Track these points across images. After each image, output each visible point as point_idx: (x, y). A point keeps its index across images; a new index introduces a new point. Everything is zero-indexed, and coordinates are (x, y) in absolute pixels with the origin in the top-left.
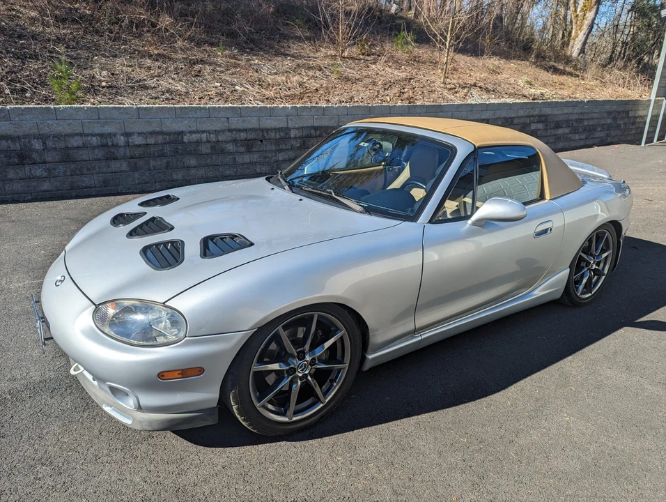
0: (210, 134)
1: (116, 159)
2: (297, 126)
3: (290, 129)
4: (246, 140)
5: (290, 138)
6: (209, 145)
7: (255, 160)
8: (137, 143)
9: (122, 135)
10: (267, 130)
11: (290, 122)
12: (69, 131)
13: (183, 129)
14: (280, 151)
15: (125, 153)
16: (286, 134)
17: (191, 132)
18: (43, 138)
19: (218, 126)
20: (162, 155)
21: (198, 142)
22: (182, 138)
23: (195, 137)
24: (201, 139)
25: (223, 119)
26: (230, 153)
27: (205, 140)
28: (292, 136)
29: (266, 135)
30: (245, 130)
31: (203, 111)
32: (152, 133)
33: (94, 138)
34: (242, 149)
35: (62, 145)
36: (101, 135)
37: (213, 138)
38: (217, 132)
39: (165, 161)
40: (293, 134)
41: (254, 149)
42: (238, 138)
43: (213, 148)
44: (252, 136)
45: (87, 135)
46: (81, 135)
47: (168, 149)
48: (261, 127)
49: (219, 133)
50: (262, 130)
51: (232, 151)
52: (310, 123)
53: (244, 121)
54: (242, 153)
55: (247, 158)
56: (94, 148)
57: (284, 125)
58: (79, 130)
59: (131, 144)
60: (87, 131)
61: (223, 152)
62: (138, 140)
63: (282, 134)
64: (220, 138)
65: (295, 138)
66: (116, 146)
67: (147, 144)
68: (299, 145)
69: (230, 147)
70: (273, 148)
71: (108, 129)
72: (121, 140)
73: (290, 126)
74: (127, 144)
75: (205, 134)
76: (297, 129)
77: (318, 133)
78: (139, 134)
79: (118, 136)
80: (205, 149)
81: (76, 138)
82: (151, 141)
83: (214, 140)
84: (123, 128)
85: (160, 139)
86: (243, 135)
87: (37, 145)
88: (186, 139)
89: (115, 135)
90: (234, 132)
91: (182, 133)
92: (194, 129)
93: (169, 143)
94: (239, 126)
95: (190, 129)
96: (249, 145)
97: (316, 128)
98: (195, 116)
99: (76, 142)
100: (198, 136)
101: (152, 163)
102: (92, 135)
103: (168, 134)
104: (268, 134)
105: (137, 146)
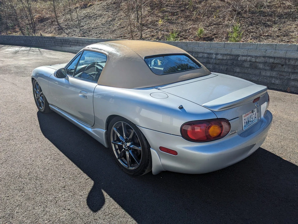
0: (252, 57)
4: (273, 63)
6: (249, 63)
7: (273, 75)
8: (219, 58)
9: (215, 54)
10: (289, 59)
13: (240, 54)
14: (294, 73)
15: (213, 62)
17: (243, 56)
19: (258, 54)
20: (227, 65)
21: (245, 61)
22: (238, 58)
23: (244, 58)
24: (247, 60)
25: (262, 51)
26: (260, 69)
27: (249, 60)
29: (287, 62)
30: (274, 58)
32: (227, 55)
33: (206, 54)
34: (267, 68)
36: (208, 53)
37: (253, 60)
39: (226, 67)
41: (275, 69)
42: (268, 62)
43: (251, 65)
44: (276, 61)
46: (203, 53)
47: (229, 62)
49: (257, 57)
50: (285, 59)
51: (261, 68)
53: (275, 52)
54: (266, 70)
55: (268, 74)
56: (205, 58)
58: (203, 51)
59: (217, 58)
61: (256, 68)
62: (220, 57)
64: (257, 60)
66: (211, 58)
67: (223, 59)
69: (261, 66)
70: (290, 70)
71: (212, 51)
72: (214, 56)
74: (216, 58)
75: (249, 57)
78: (221, 54)
79: (213, 55)
80: (247, 65)
82: (225, 58)
83: (254, 61)
84: (216, 51)
85: (228, 57)
86: (271, 60)
88: (239, 59)
89: (213, 54)
90: (267, 58)
91: (238, 56)
92: (245, 54)
93: (231, 60)
94: (272, 55)
95: (243, 54)
96: (272, 67)
101: (221, 67)
102: (206, 53)
103: (232, 55)
104: (289, 62)
105: (219, 59)
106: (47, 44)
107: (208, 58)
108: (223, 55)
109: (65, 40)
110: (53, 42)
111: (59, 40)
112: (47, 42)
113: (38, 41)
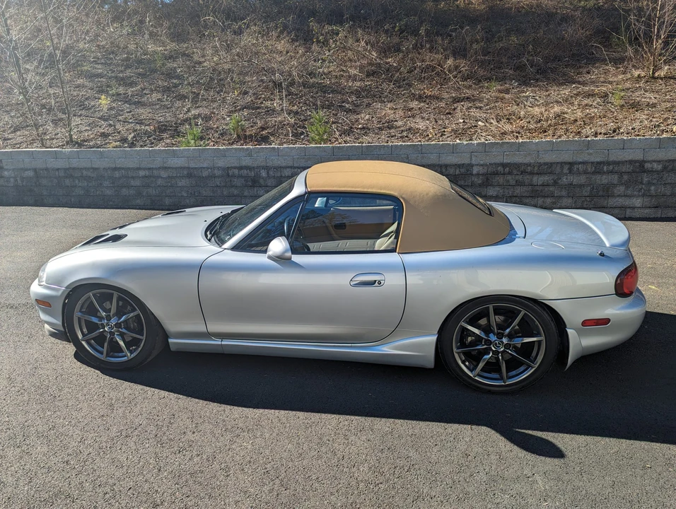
2: (482, 162)
3: (472, 166)
5: (471, 174)
11: (474, 159)
12: (284, 165)
16: (468, 171)
18: (267, 168)
25: (403, 156)
28: (475, 172)
31: (386, 148)
35: (279, 174)
40: (475, 170)
45: (295, 168)
46: (291, 167)
48: (440, 163)
52: (499, 160)
53: (423, 157)
57: (467, 161)
58: (290, 164)
60: (295, 165)
63: (463, 170)
65: (478, 174)
68: (480, 182)
73: (473, 162)
76: (482, 165)
77: (507, 169)
81: (288, 170)
87: (264, 174)
97: (504, 165)
98: (378, 153)
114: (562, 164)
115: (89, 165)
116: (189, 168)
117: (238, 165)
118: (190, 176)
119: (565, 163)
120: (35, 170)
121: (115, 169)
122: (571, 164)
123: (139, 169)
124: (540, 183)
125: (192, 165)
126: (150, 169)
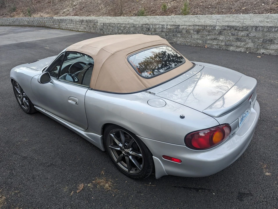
0: (187, 26)
1: (163, 32)
3: (216, 26)
4: (198, 29)
5: (215, 30)
7: (199, 38)
9: (166, 25)
11: (217, 22)
12: (157, 23)
13: (180, 24)
14: (209, 35)
15: (165, 31)
16: (214, 28)
17: (182, 25)
18: (152, 25)
19: (190, 23)
21: (183, 28)
26: (191, 34)
27: (185, 28)
28: (217, 29)
29: (205, 27)
30: (199, 26)
32: (173, 25)
34: (195, 33)
35: (155, 27)
37: (188, 28)
38: (189, 26)
40: (217, 28)
41: (200, 33)
42: (195, 28)
43: (186, 31)
44: (200, 28)
47: (175, 30)
48: (204, 24)
55: (196, 37)
56: (160, 28)
60: (160, 24)
61: (189, 33)
62: (169, 27)
63: (212, 28)
64: (190, 28)
69: (192, 32)
70: (207, 33)
71: (164, 23)
72: (165, 27)
73: (217, 24)
75: (185, 26)
76: (220, 26)
77: (229, 28)
80: (184, 31)
82: (172, 28)
84: (167, 23)
86: (197, 27)
89: (164, 25)
90: (195, 26)
91: (179, 26)
92: (183, 24)
93: (176, 28)
94: (197, 24)
96: (198, 32)
99: (157, 26)
100: (183, 26)
102: (161, 25)
103: (176, 25)
104: (206, 27)
105: (168, 29)
106: (47, 23)
107: (162, 28)
108: (171, 25)
109: (62, 19)
110: (51, 22)
111: (57, 20)
112: (47, 22)
113: (39, 22)
114: (252, 27)
115: (113, 22)
116: (134, 24)
117: (145, 23)
118: (134, 26)
119: (254, 26)
120: (103, 23)
121: (118, 24)
122: (257, 27)
123: (123, 24)
124: (241, 35)
125: (135, 23)
126: (125, 24)
